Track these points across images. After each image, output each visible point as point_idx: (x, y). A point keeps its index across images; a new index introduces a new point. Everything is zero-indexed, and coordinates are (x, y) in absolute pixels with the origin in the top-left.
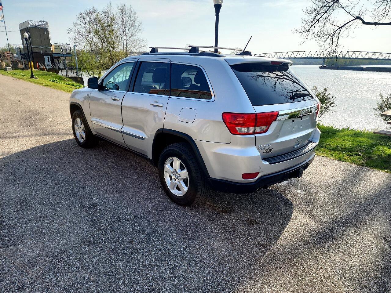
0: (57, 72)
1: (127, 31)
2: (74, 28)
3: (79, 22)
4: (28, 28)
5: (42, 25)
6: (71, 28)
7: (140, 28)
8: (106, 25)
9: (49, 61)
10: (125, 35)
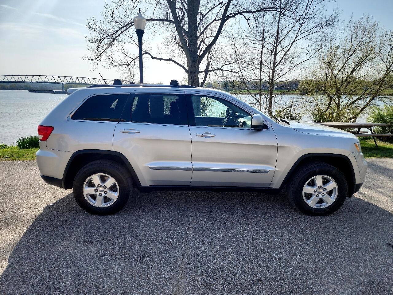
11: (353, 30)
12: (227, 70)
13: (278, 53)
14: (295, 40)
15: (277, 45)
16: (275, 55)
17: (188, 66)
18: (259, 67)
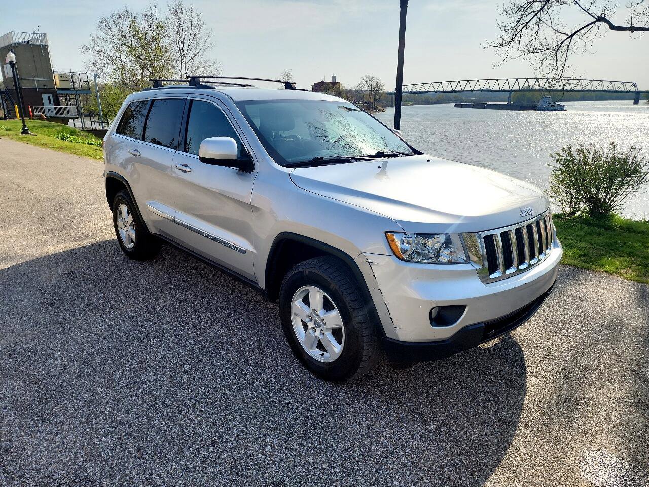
0: (65, 121)
1: (185, 48)
2: (93, 44)
3: (100, 34)
4: (11, 45)
5: (37, 39)
6: (87, 44)
7: (208, 42)
8: (148, 38)
9: (50, 103)
10: (183, 55)
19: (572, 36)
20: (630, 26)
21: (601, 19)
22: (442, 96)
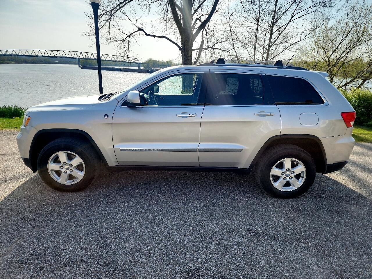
11: (349, 10)
12: (218, 49)
13: (274, 33)
14: (291, 19)
15: (273, 25)
16: (271, 34)
17: (182, 44)
18: (253, 47)
19: (129, 36)
20: (153, 35)
21: (141, 29)
22: (36, 58)
